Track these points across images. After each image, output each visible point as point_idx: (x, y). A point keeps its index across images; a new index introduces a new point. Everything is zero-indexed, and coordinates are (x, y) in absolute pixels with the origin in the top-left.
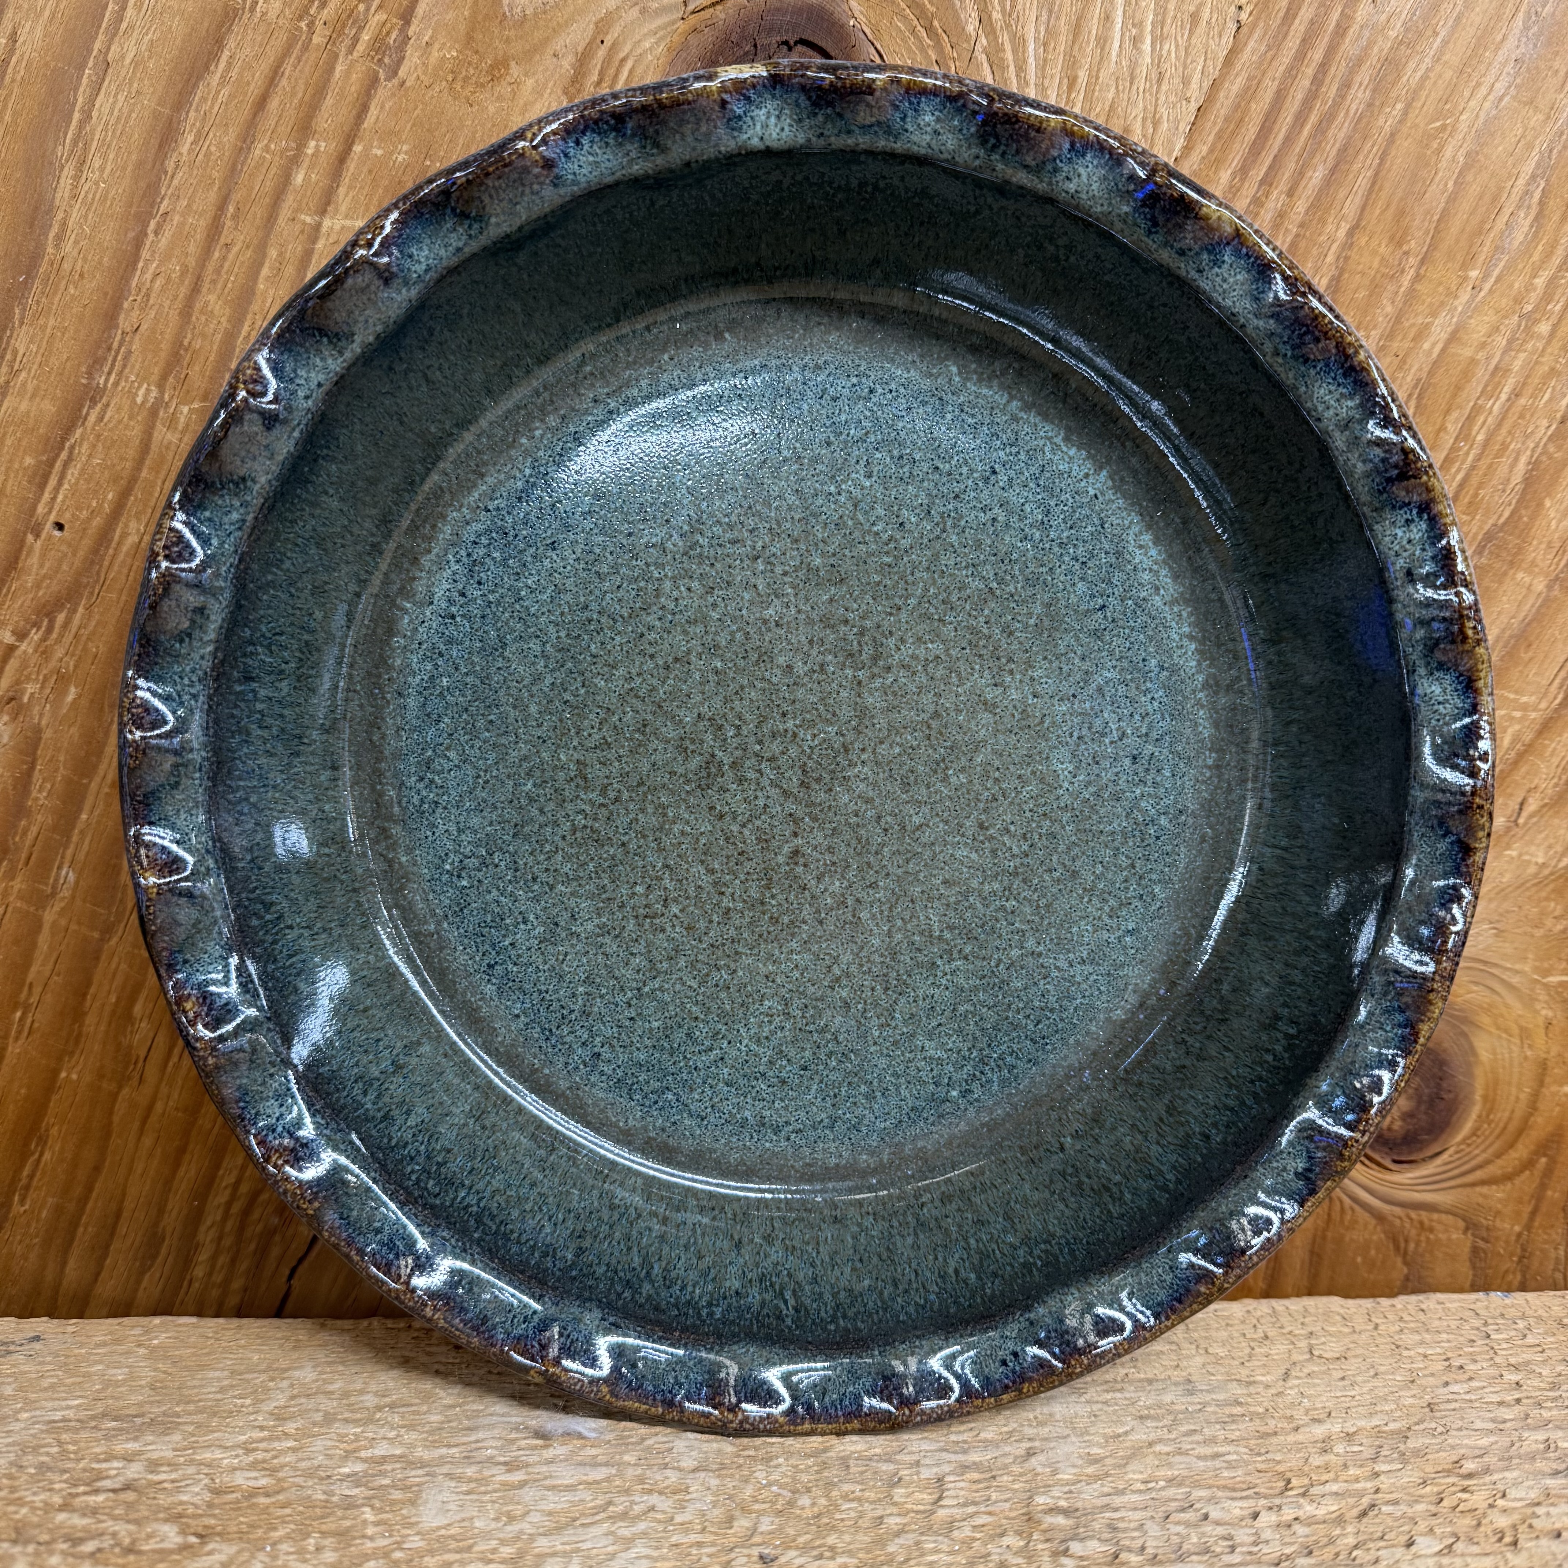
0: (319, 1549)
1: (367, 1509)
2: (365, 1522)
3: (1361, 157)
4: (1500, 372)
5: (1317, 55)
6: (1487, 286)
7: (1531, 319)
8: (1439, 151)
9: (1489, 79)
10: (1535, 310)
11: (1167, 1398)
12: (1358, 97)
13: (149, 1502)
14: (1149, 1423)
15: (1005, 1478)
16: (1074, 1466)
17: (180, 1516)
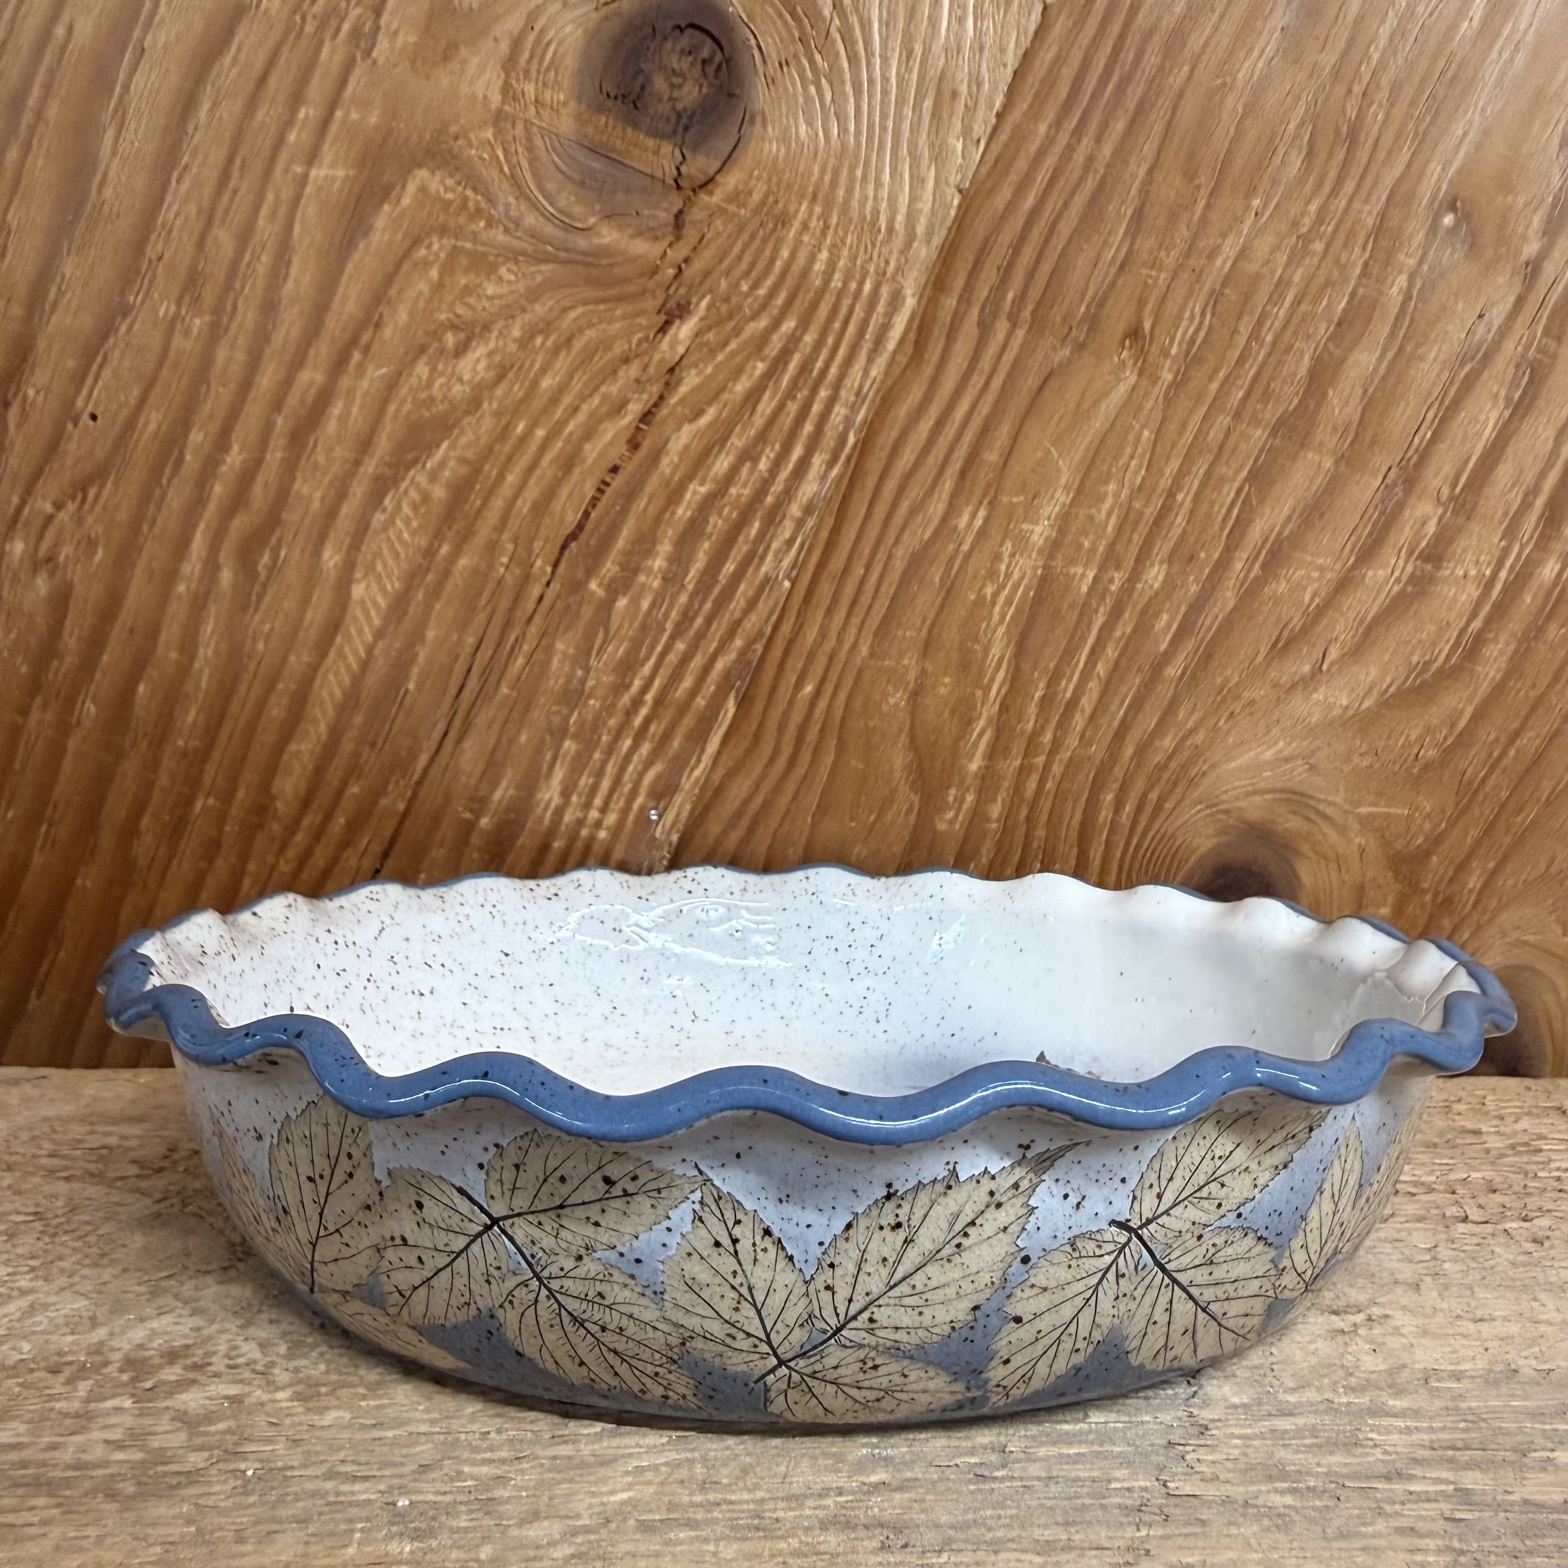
3: (1155, 110)
4: (1282, 284)
5: (1116, 28)
6: (1268, 213)
7: (1307, 239)
8: (1221, 103)
9: (1261, 44)
10: (1309, 231)
12: (1152, 60)
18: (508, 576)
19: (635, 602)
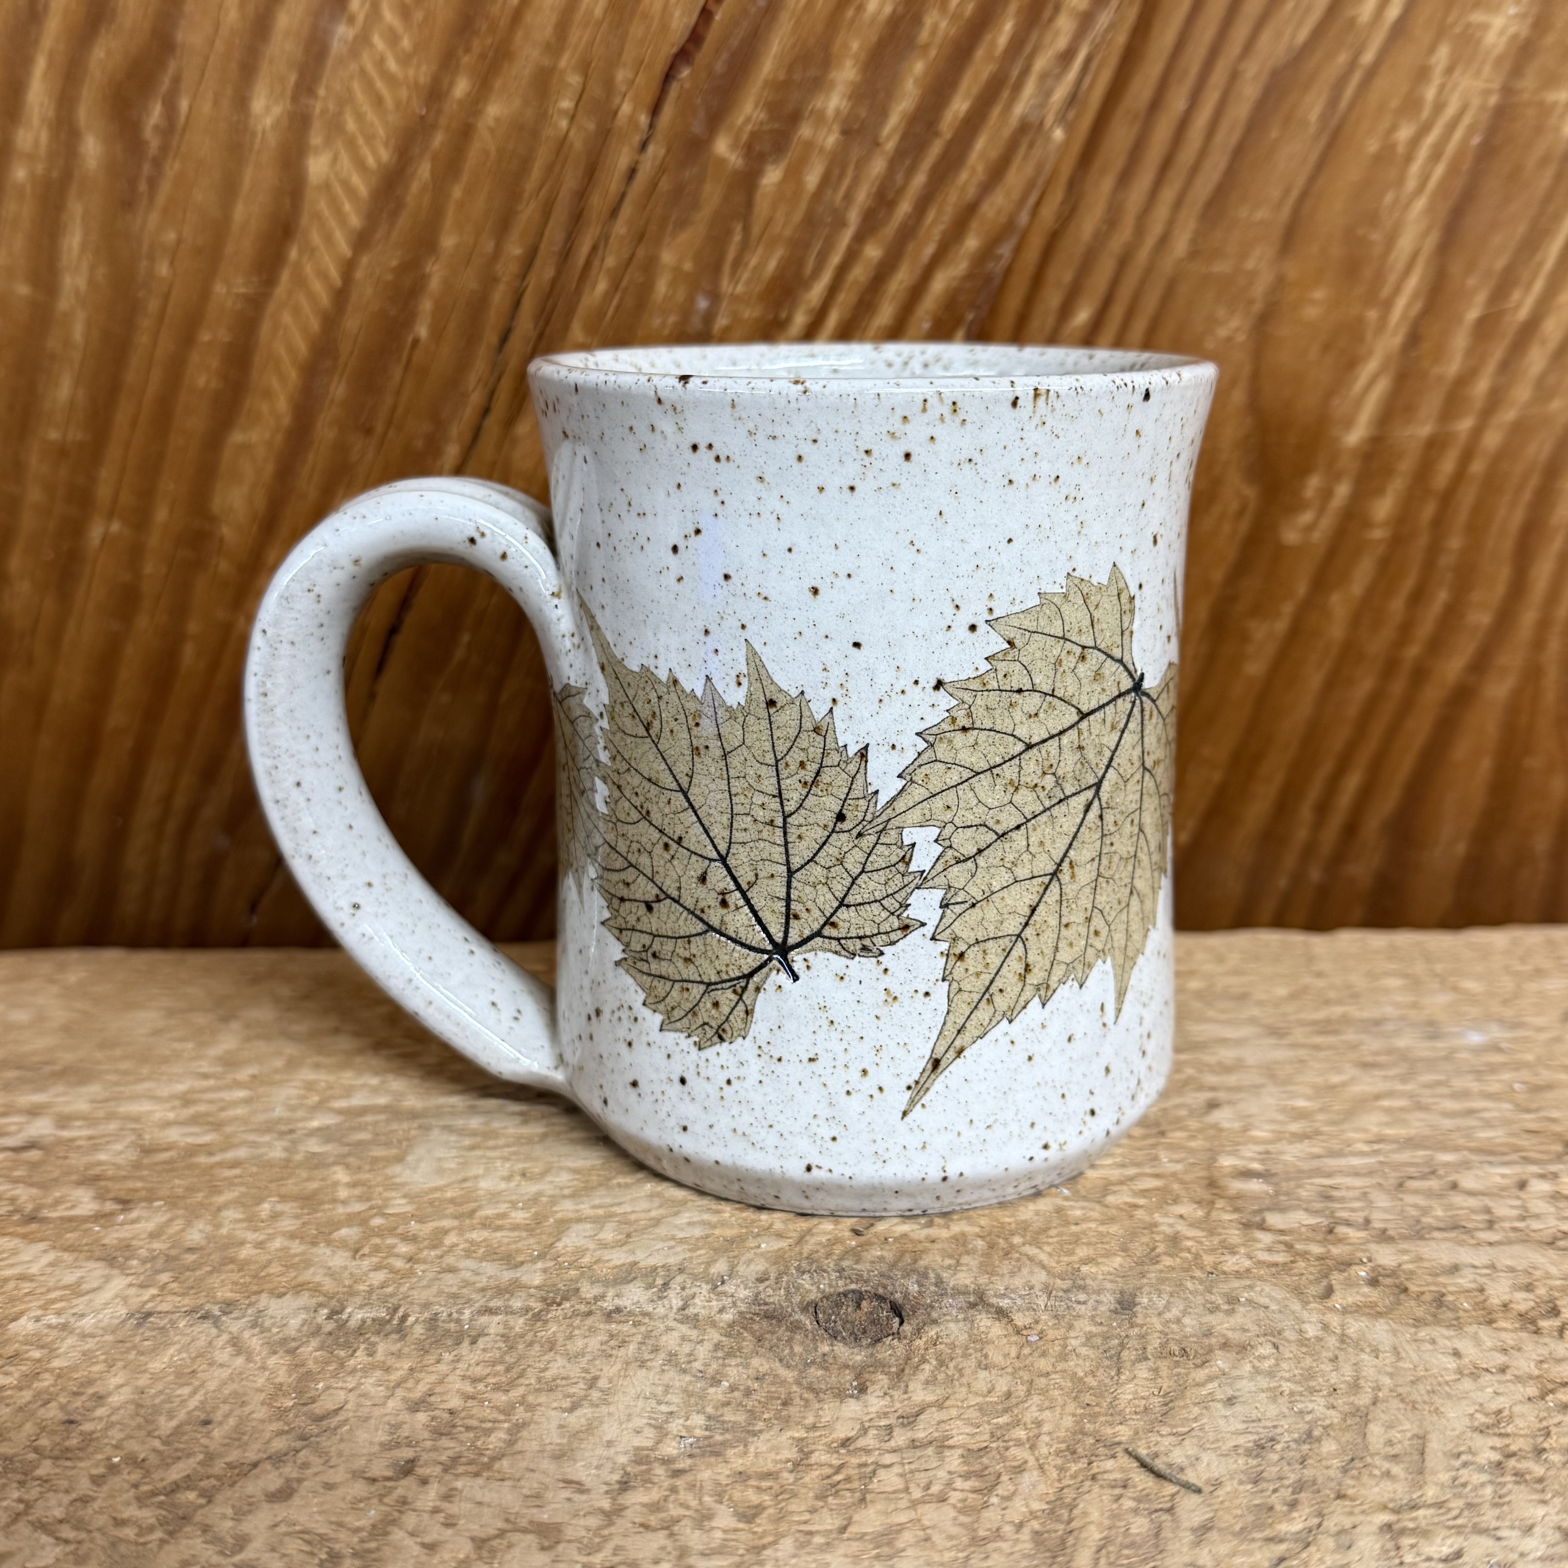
0: (275, 1216)
1: (337, 1168)
2: (336, 1184)
11: (1401, 1043)
13: (60, 1162)
14: (1377, 1073)
15: (1179, 1134)
16: (1272, 1121)
17: (97, 1178)
18: (572, 133)
19: (794, 174)
